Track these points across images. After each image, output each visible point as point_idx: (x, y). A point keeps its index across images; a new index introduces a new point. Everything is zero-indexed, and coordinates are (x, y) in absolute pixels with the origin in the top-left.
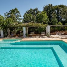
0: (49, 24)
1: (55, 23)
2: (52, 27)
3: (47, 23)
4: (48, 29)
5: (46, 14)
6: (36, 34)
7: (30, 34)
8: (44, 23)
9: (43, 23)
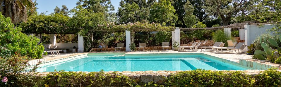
0: (177, 25)
1: (191, 23)
2: (185, 31)
3: (174, 24)
4: (176, 35)
5: (172, 5)
6: (150, 48)
7: (139, 46)
8: (168, 24)
9: (164, 24)
